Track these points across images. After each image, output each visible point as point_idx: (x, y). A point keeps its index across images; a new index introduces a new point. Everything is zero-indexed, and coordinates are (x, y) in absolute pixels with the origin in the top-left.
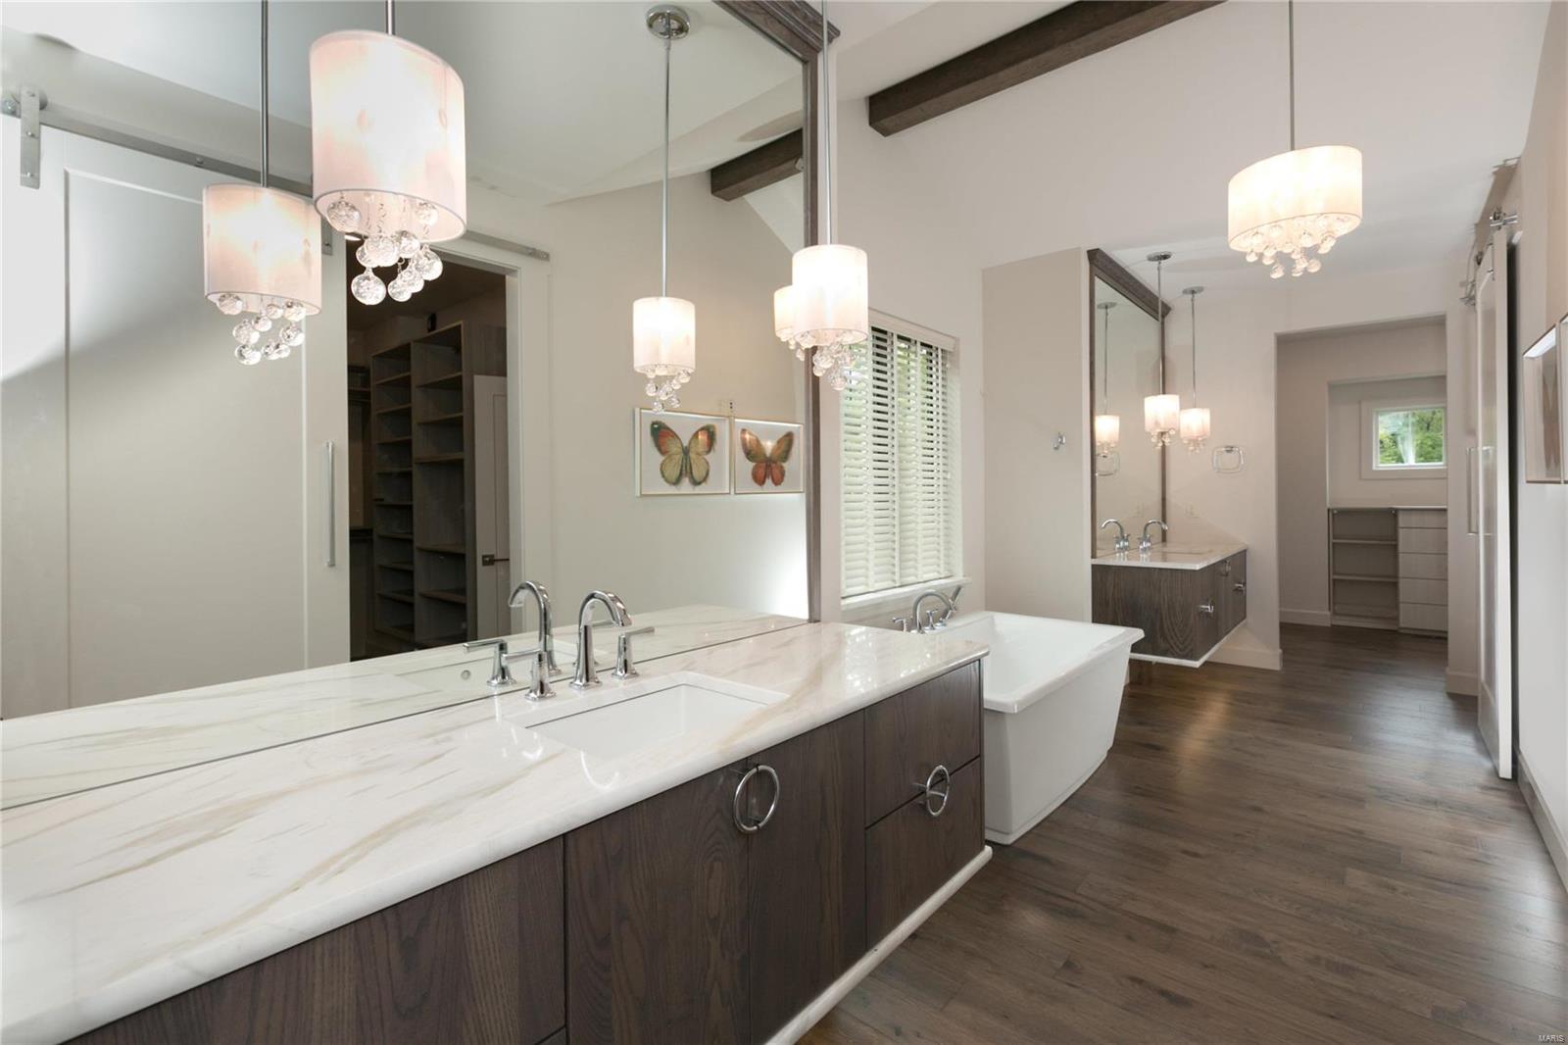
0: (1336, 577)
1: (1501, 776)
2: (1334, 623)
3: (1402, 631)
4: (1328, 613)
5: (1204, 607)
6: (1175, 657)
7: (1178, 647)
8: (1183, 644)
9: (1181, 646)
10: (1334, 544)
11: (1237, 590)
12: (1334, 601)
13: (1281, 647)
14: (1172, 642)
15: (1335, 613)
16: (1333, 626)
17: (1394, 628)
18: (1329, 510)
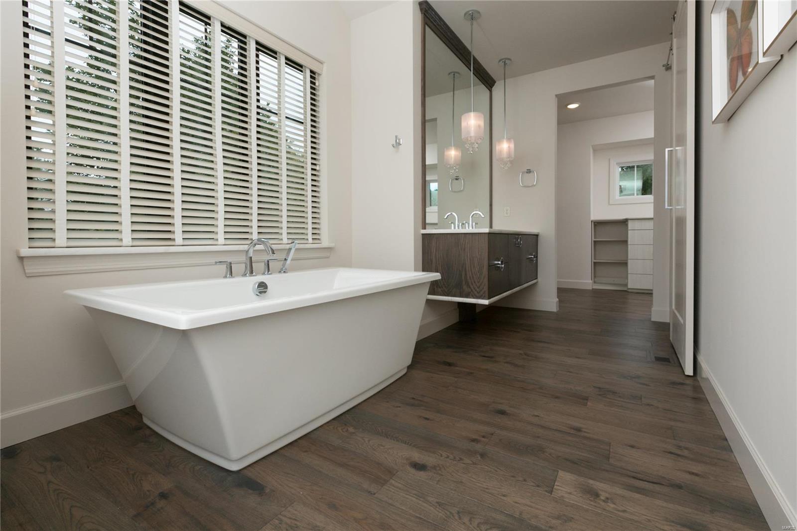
0: (595, 261)
1: (686, 374)
2: (594, 287)
3: (630, 291)
4: (591, 281)
5: (496, 262)
6: (474, 298)
7: (476, 290)
8: (479, 288)
9: (478, 290)
10: (594, 241)
11: (531, 260)
12: (595, 275)
13: (558, 297)
14: (472, 287)
15: (595, 282)
16: (593, 289)
17: (625, 289)
18: (592, 221)
